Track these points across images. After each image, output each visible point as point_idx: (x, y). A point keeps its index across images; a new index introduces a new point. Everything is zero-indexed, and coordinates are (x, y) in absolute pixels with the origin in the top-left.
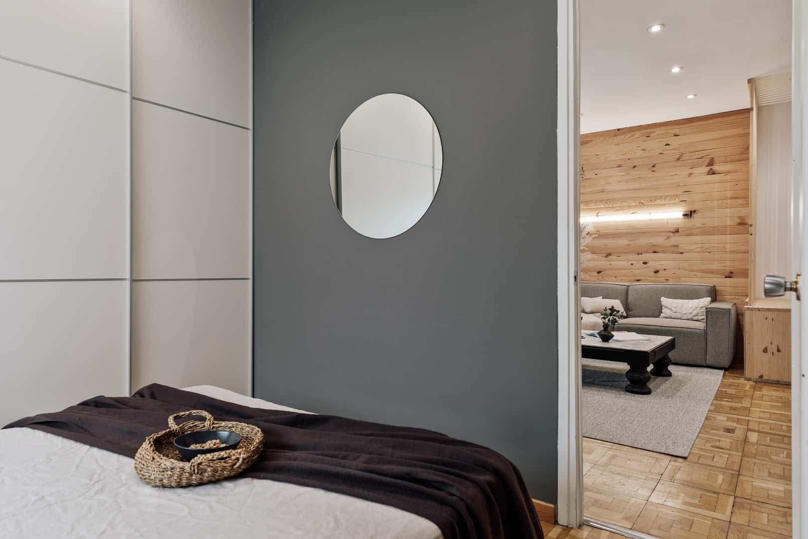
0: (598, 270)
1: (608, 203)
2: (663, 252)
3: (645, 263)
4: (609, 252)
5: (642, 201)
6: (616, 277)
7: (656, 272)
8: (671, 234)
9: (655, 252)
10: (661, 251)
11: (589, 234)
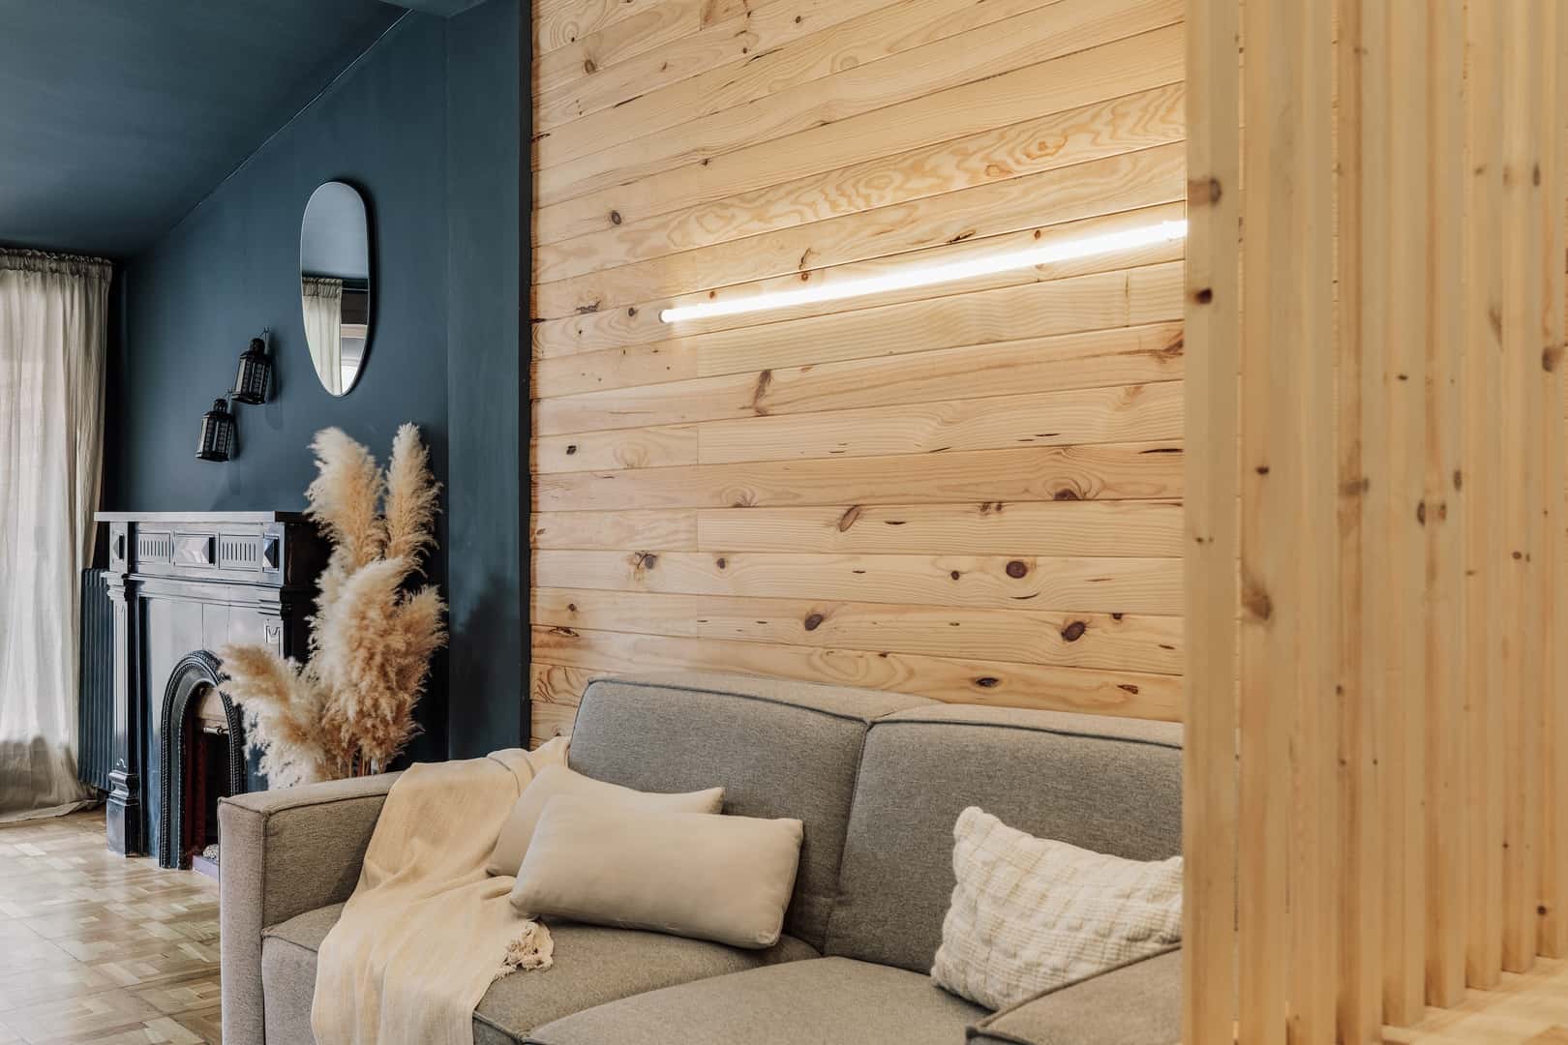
0: (808, 608)
1: (849, 189)
2: (1110, 492)
3: (1017, 570)
4: (852, 494)
5: (1000, 156)
6: (884, 655)
7: (1073, 632)
8: (1149, 369)
9: (1066, 496)
10: (1096, 485)
11: (768, 390)
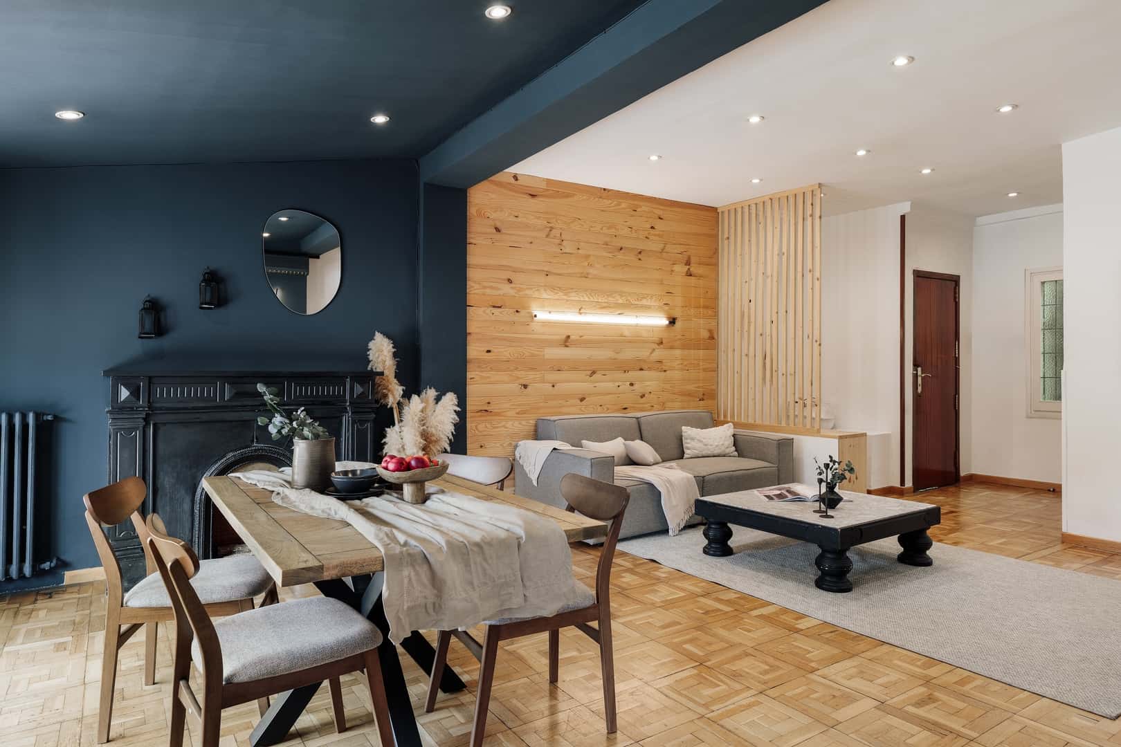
0: (581, 396)
1: (592, 294)
2: (650, 369)
4: (594, 368)
5: (629, 298)
6: (601, 406)
7: (643, 396)
8: (656, 346)
9: (641, 369)
10: (647, 367)
11: (569, 340)
